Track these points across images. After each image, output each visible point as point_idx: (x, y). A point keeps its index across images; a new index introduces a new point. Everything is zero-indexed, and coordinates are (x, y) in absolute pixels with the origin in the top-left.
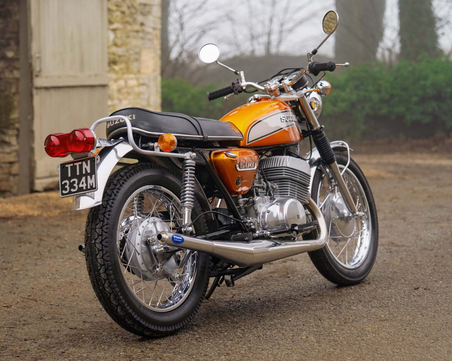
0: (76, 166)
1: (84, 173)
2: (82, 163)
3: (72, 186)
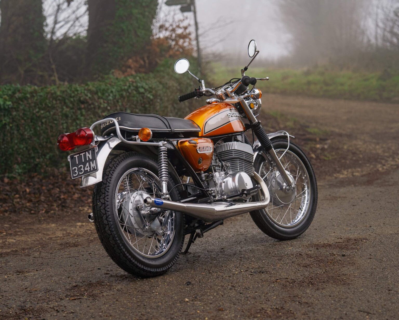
1: (87, 160)
2: (86, 153)
3: (79, 170)
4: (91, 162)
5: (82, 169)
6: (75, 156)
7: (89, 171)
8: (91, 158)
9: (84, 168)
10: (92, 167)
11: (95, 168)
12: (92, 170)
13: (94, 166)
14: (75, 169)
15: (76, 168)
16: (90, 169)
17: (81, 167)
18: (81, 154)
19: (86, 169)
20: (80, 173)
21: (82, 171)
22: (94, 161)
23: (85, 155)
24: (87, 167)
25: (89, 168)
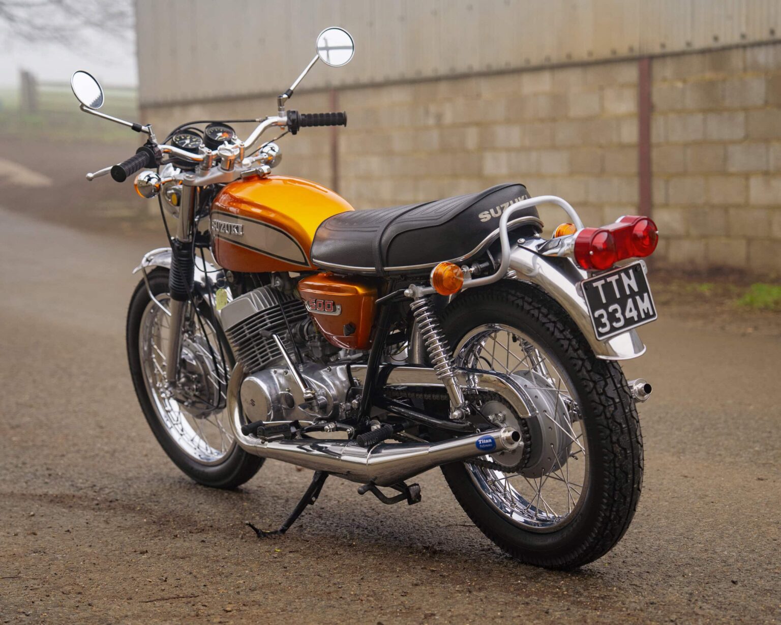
0: (611, 282)
1: (628, 292)
2: (620, 276)
3: (612, 317)
4: (638, 298)
5: (619, 315)
6: (595, 285)
7: (636, 319)
8: (636, 289)
9: (623, 313)
10: (644, 310)
11: (651, 313)
12: (643, 316)
13: (648, 309)
14: (601, 316)
15: (602, 311)
16: (639, 315)
17: (615, 311)
18: (609, 280)
19: (628, 315)
20: (615, 325)
21: (618, 320)
22: (646, 295)
23: (620, 282)
24: (631, 310)
25: (634, 314)
